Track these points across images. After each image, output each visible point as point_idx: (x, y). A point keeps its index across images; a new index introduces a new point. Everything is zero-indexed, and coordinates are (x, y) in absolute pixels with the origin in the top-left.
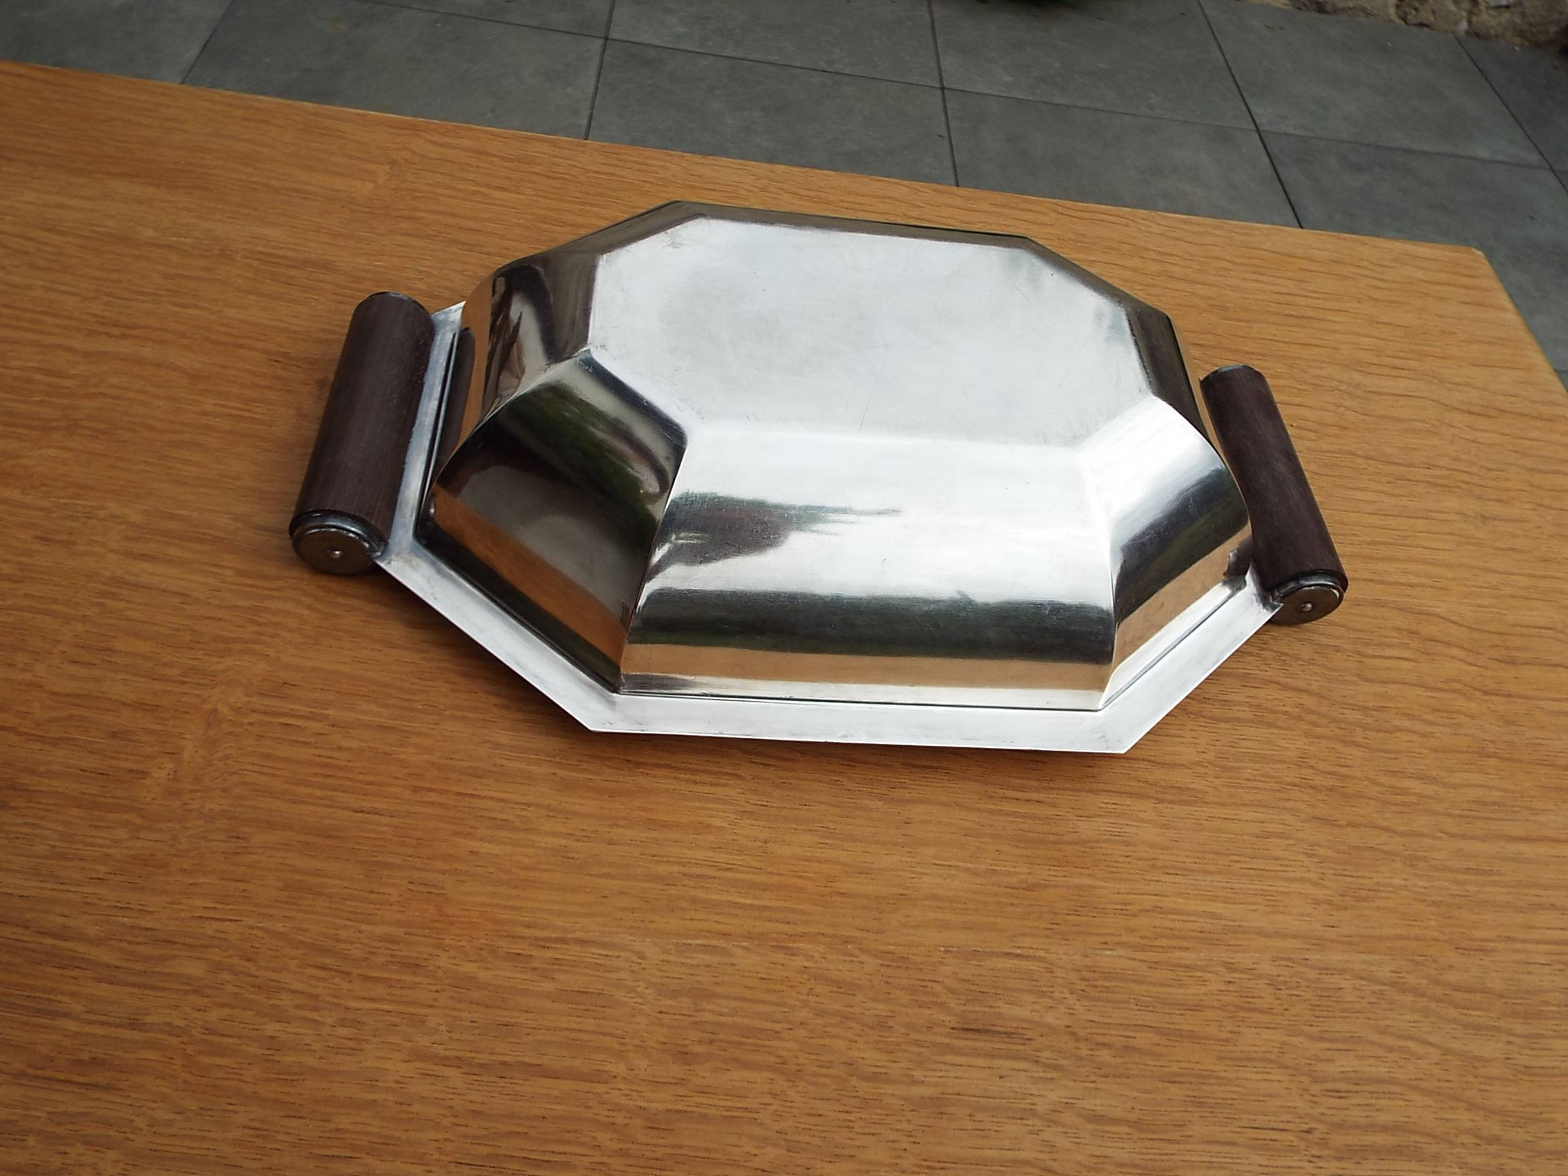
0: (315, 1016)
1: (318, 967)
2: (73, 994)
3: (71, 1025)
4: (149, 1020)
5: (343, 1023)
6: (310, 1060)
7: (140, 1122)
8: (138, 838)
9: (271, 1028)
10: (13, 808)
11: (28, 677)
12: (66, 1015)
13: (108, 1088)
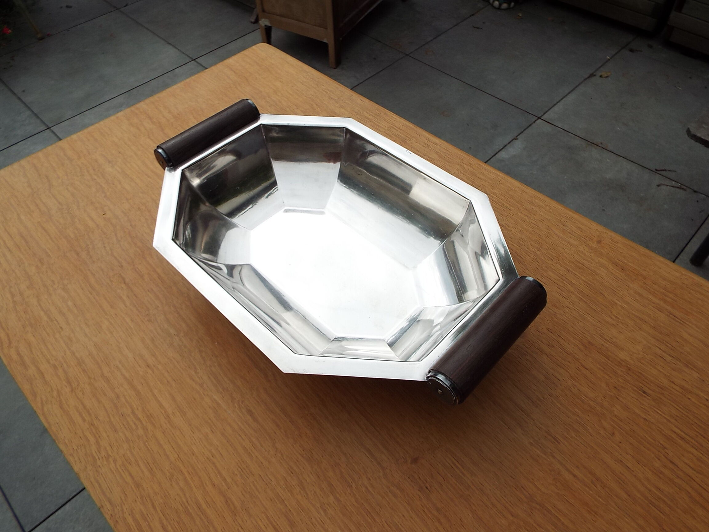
0: (527, 249)
1: (522, 258)
2: (581, 284)
3: (583, 278)
4: (565, 269)
5: (522, 245)
6: (532, 243)
7: (573, 252)
8: (555, 313)
9: (538, 253)
10: (587, 340)
11: (574, 382)
12: (583, 281)
13: (577, 261)
